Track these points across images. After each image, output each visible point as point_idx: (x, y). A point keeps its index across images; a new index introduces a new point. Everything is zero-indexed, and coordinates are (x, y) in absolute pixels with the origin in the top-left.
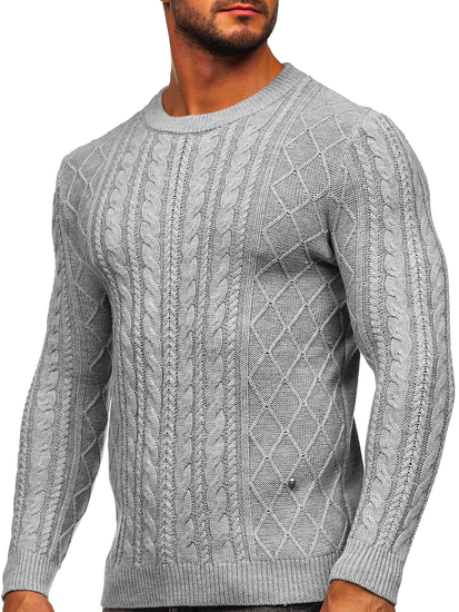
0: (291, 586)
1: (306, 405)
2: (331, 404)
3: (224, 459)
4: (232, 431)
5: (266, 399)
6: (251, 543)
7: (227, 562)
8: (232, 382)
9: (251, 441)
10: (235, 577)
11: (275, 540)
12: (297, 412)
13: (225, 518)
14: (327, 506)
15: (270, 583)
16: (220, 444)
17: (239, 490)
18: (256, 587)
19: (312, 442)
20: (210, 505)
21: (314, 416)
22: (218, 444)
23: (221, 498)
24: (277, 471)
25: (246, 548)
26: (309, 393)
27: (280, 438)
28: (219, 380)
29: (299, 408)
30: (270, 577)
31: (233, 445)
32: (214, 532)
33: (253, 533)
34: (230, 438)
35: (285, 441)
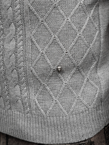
0: (57, 133)
1: (70, 20)
2: (88, 19)
3: (15, 52)
4: (20, 35)
5: (42, 16)
6: (33, 104)
7: (20, 112)
8: (18, 7)
9: (32, 42)
10: (23, 123)
11: (47, 103)
12: (63, 25)
13: (18, 87)
14: (85, 82)
15: (43, 130)
16: (13, 43)
17: (25, 72)
18: (34, 132)
19: (73, 44)
20: (9, 78)
21: (75, 28)
22: (11, 43)
23: (14, 75)
24: (49, 62)
25: (30, 106)
26: (72, 13)
27: (51, 41)
28: (9, 5)
29: (64, 22)
30: (43, 127)
31: (21, 44)
32: (12, 93)
33: (34, 97)
34: (19, 39)
35: (54, 42)
